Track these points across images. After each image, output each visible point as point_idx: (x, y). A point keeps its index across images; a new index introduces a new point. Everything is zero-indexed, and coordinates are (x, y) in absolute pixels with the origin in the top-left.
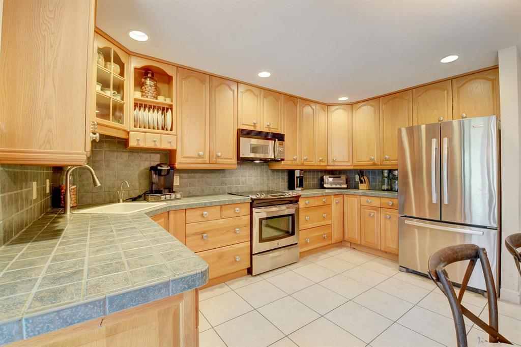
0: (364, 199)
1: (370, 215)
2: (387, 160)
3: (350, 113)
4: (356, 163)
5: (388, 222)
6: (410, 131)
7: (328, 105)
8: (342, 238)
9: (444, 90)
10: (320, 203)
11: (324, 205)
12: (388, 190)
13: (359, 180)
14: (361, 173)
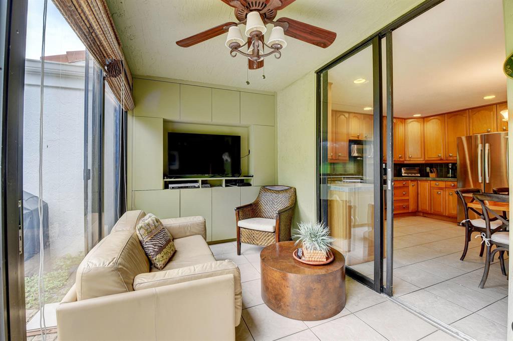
0: (433, 183)
1: (438, 193)
2: (450, 157)
3: (422, 124)
4: (426, 159)
5: (451, 197)
6: (469, 139)
7: (405, 119)
8: (416, 209)
9: (491, 112)
10: (402, 185)
11: (404, 186)
12: (451, 177)
13: (429, 171)
14: (431, 165)
